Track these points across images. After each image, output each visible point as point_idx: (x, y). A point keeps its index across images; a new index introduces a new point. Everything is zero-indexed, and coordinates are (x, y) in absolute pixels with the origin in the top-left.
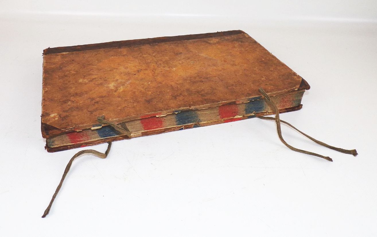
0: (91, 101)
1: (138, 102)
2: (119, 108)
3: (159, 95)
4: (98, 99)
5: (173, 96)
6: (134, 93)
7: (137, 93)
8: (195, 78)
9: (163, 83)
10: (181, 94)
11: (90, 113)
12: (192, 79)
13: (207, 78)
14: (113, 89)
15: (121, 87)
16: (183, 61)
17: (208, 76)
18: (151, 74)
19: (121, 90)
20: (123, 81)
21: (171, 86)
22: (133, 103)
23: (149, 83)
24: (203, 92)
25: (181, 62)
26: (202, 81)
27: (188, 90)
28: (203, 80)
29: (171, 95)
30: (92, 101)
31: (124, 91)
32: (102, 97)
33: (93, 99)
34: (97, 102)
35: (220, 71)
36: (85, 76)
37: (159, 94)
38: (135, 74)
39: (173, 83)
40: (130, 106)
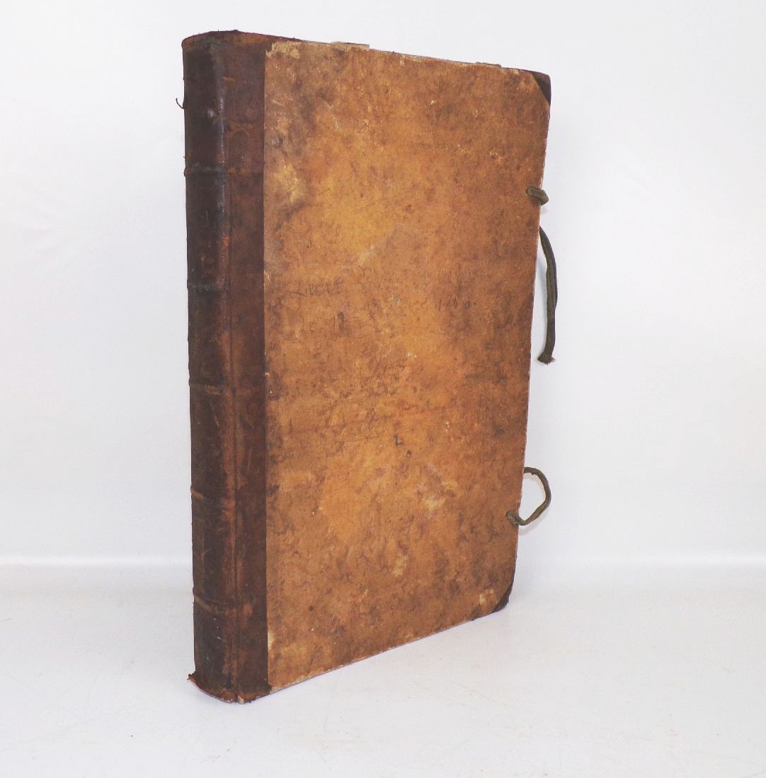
0: (467, 540)
1: (494, 451)
2: (499, 486)
3: (487, 409)
4: (464, 528)
5: (498, 382)
6: (467, 457)
7: (470, 452)
8: (452, 315)
9: (455, 393)
10: (496, 364)
11: (494, 537)
12: (454, 322)
13: (460, 287)
14: (444, 500)
15: (444, 483)
16: (381, 322)
17: (454, 281)
18: (418, 417)
19: (454, 484)
20: (425, 479)
21: (467, 377)
22: (494, 460)
23: (447, 423)
24: (501, 317)
25: (387, 330)
26: (468, 305)
27: (487, 346)
28: (464, 299)
29: (496, 385)
30: (466, 538)
31: (458, 478)
32: (460, 522)
33: (462, 538)
34: (472, 529)
35: (443, 243)
36: (385, 566)
37: (484, 409)
38: (409, 452)
39: (461, 372)
40: (501, 467)
